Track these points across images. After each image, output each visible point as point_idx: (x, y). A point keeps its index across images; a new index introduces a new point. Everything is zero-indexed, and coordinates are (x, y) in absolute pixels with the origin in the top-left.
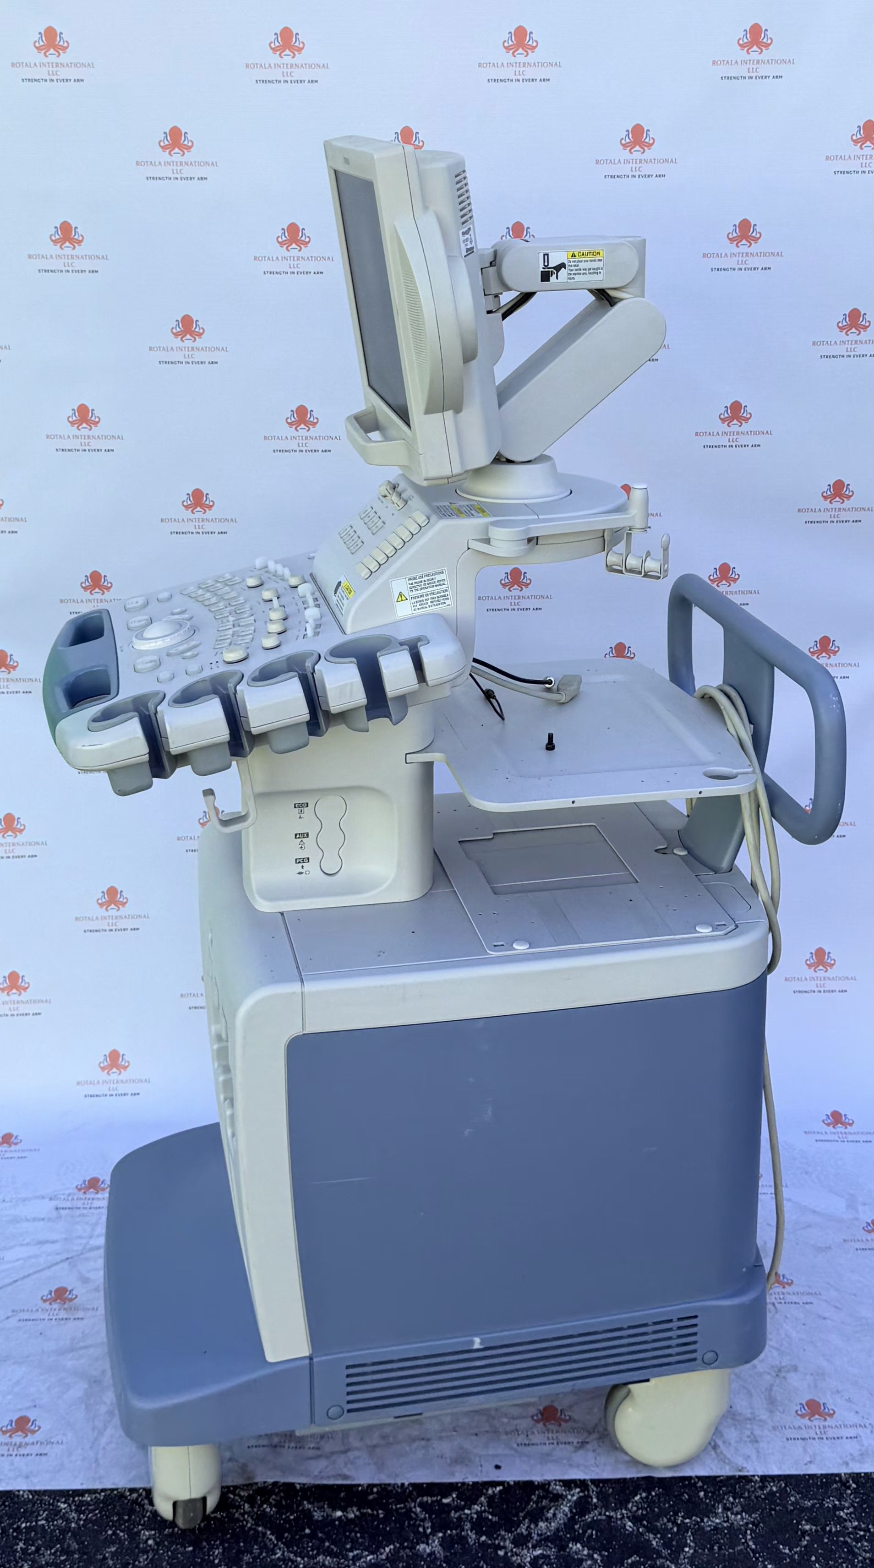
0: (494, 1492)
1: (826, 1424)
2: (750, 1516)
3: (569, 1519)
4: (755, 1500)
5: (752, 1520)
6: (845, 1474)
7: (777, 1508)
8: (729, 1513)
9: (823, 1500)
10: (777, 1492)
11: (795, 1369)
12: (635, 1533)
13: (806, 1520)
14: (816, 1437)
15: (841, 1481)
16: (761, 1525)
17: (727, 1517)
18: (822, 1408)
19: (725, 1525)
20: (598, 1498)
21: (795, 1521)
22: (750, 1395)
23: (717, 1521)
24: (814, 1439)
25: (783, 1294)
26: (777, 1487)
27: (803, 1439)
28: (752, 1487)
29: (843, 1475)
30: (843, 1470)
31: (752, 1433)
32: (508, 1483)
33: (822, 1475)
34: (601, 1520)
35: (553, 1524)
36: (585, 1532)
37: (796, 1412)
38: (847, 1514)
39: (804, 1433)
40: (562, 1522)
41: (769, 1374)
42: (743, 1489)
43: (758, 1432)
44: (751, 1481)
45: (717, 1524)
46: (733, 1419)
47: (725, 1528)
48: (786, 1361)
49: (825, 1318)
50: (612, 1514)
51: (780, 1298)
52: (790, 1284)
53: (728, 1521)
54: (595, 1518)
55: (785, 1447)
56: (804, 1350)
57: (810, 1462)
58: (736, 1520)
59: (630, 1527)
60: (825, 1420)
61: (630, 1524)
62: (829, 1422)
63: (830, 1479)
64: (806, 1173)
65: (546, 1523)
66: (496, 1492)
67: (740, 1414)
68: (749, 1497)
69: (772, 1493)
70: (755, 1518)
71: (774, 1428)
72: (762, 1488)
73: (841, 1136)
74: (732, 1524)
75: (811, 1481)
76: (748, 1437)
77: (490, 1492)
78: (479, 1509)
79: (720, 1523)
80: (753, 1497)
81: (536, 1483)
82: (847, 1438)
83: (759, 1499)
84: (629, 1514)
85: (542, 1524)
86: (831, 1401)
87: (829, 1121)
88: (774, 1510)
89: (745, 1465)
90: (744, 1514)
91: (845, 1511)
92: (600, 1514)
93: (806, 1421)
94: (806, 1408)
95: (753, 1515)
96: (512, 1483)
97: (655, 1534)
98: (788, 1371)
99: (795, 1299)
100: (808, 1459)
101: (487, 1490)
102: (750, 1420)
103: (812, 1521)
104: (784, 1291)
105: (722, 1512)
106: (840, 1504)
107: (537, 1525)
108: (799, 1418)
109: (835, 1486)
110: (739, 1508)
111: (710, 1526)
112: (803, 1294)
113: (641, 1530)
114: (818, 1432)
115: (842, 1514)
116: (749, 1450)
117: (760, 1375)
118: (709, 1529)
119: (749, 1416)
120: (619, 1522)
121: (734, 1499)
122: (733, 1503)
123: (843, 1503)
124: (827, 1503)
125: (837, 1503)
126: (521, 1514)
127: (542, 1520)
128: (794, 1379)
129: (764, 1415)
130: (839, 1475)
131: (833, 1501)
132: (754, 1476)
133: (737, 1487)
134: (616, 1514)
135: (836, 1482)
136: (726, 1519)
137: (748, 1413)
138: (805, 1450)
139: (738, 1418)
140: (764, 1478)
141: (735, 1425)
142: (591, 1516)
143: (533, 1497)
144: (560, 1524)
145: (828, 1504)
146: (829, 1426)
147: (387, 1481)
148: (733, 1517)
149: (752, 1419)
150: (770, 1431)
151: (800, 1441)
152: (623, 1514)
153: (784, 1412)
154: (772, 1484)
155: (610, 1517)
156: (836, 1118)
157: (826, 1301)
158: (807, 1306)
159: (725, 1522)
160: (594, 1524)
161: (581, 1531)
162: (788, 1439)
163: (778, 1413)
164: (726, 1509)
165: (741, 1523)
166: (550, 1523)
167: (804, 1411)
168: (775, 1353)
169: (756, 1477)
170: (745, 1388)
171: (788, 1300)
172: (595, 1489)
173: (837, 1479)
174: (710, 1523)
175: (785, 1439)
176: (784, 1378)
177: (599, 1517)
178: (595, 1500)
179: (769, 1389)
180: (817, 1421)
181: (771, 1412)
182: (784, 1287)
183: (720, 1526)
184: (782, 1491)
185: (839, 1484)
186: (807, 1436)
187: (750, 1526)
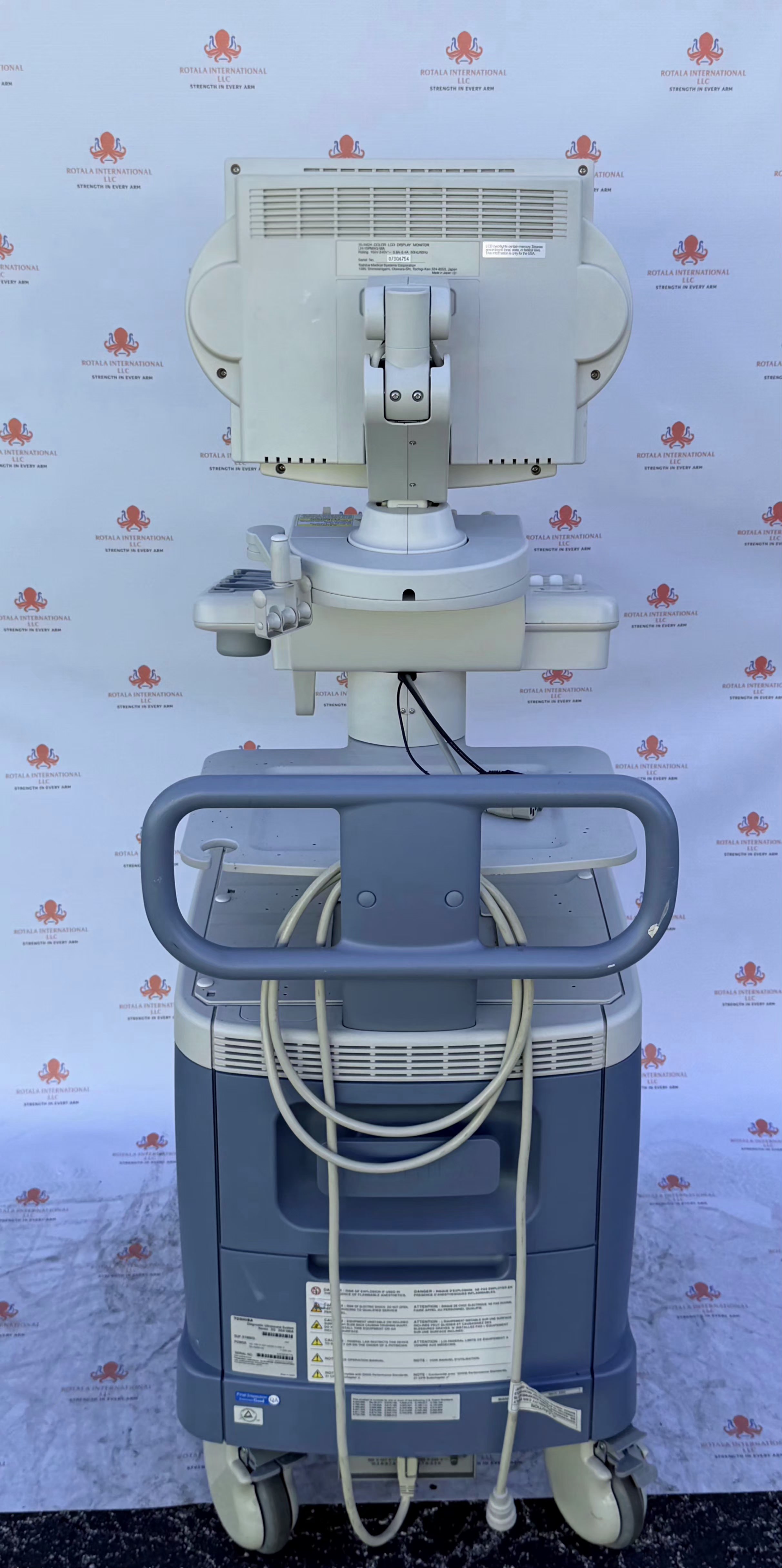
0: (429, 1513)
1: (754, 1440)
2: (680, 1537)
3: (503, 1540)
4: (685, 1520)
5: (682, 1540)
6: (772, 1492)
7: (707, 1529)
8: (659, 1534)
9: (751, 1520)
10: (706, 1512)
11: (723, 1384)
12: (568, 1554)
13: (734, 1541)
14: (744, 1455)
15: (768, 1500)
16: (691, 1546)
17: (658, 1538)
18: (750, 1424)
19: (656, 1546)
20: (530, 1518)
21: (723, 1542)
22: (679, 1411)
23: (648, 1542)
24: (742, 1456)
25: (711, 1306)
26: (706, 1505)
27: (732, 1457)
28: (681, 1507)
29: (770, 1494)
30: (770, 1488)
31: (681, 1451)
32: (443, 1503)
33: (749, 1494)
34: (534, 1542)
35: (487, 1546)
36: (519, 1554)
37: (725, 1428)
38: (774, 1534)
39: (731, 1451)
40: (496, 1544)
41: (697, 1389)
42: (673, 1509)
43: (687, 1450)
44: (682, 1501)
45: (648, 1545)
46: (663, 1437)
47: (656, 1550)
48: (714, 1377)
49: (751, 1332)
50: (545, 1535)
51: (708, 1311)
52: (718, 1296)
53: (658, 1542)
54: (529, 1540)
55: (713, 1465)
56: (732, 1364)
57: (738, 1481)
58: (666, 1541)
59: (563, 1548)
60: (753, 1436)
61: (562, 1545)
62: (757, 1439)
63: (757, 1498)
64: (733, 1181)
65: (480, 1545)
66: (431, 1512)
67: (670, 1431)
68: (679, 1516)
69: (701, 1513)
70: (686, 1539)
71: (703, 1445)
72: (692, 1508)
73: (766, 1144)
74: (662, 1545)
75: (739, 1501)
76: (678, 1455)
77: (426, 1513)
78: (415, 1530)
79: (650, 1545)
80: (683, 1517)
81: (471, 1504)
82: (774, 1455)
83: (689, 1519)
84: (562, 1535)
85: (477, 1547)
86: (758, 1417)
87: (754, 1129)
88: (704, 1530)
89: (675, 1484)
90: (674, 1535)
91: (773, 1531)
92: (533, 1535)
93: (734, 1438)
94: (734, 1424)
95: (683, 1536)
96: (447, 1503)
97: (588, 1557)
98: (717, 1387)
99: (721, 1311)
100: (736, 1477)
101: (423, 1511)
102: (679, 1437)
103: (738, 1542)
104: (712, 1303)
105: (653, 1534)
106: (768, 1523)
107: (471, 1547)
108: (726, 1435)
109: (762, 1505)
110: (668, 1529)
111: (640, 1547)
112: (730, 1306)
113: (573, 1552)
114: (746, 1449)
115: (769, 1534)
116: (679, 1468)
117: (689, 1390)
118: (639, 1550)
119: (678, 1433)
120: (552, 1544)
121: (665, 1519)
122: (663, 1524)
123: (770, 1523)
124: (755, 1522)
125: (764, 1523)
126: (457, 1536)
127: (476, 1542)
128: (722, 1395)
129: (692, 1432)
130: (765, 1494)
131: (761, 1521)
132: (683, 1495)
133: (667, 1506)
134: (550, 1536)
135: (763, 1501)
136: (656, 1540)
137: (677, 1430)
138: (733, 1468)
139: (668, 1435)
140: (695, 1498)
141: (665, 1443)
142: (524, 1537)
143: (468, 1518)
144: (494, 1546)
145: (756, 1524)
146: (756, 1444)
147: (325, 1501)
148: (663, 1537)
149: (683, 1436)
150: (698, 1447)
151: (728, 1459)
152: (555, 1536)
153: (712, 1429)
154: (701, 1504)
155: (542, 1538)
156: (762, 1127)
157: (753, 1314)
158: (735, 1319)
159: (655, 1543)
160: (527, 1546)
161: (514, 1553)
162: (716, 1457)
163: (707, 1430)
164: (656, 1529)
165: (671, 1544)
166: (485, 1545)
167: (731, 1428)
168: (704, 1368)
169: (686, 1497)
170: (674, 1404)
171: (715, 1313)
172: (528, 1509)
173: (764, 1498)
174: (641, 1544)
175: (713, 1457)
176: (713, 1393)
177: (533, 1539)
178: (528, 1521)
179: (698, 1405)
180: (745, 1438)
181: (700, 1429)
182: (712, 1300)
183: (651, 1548)
184: (710, 1510)
185: (767, 1504)
186: (734, 1453)
187: (680, 1547)
